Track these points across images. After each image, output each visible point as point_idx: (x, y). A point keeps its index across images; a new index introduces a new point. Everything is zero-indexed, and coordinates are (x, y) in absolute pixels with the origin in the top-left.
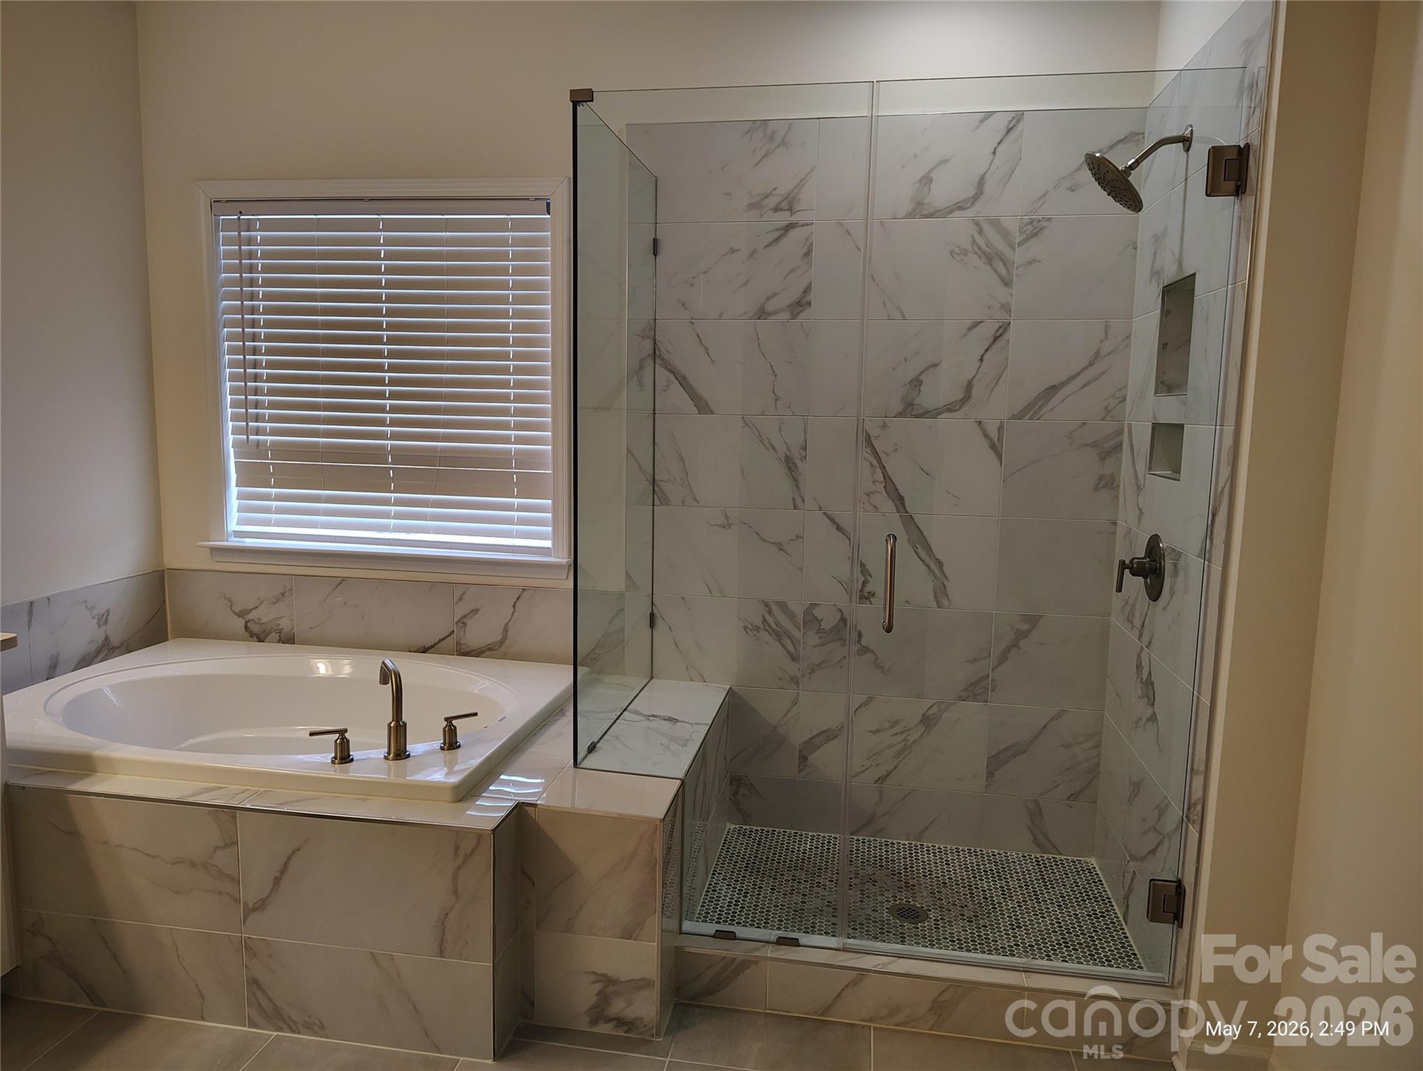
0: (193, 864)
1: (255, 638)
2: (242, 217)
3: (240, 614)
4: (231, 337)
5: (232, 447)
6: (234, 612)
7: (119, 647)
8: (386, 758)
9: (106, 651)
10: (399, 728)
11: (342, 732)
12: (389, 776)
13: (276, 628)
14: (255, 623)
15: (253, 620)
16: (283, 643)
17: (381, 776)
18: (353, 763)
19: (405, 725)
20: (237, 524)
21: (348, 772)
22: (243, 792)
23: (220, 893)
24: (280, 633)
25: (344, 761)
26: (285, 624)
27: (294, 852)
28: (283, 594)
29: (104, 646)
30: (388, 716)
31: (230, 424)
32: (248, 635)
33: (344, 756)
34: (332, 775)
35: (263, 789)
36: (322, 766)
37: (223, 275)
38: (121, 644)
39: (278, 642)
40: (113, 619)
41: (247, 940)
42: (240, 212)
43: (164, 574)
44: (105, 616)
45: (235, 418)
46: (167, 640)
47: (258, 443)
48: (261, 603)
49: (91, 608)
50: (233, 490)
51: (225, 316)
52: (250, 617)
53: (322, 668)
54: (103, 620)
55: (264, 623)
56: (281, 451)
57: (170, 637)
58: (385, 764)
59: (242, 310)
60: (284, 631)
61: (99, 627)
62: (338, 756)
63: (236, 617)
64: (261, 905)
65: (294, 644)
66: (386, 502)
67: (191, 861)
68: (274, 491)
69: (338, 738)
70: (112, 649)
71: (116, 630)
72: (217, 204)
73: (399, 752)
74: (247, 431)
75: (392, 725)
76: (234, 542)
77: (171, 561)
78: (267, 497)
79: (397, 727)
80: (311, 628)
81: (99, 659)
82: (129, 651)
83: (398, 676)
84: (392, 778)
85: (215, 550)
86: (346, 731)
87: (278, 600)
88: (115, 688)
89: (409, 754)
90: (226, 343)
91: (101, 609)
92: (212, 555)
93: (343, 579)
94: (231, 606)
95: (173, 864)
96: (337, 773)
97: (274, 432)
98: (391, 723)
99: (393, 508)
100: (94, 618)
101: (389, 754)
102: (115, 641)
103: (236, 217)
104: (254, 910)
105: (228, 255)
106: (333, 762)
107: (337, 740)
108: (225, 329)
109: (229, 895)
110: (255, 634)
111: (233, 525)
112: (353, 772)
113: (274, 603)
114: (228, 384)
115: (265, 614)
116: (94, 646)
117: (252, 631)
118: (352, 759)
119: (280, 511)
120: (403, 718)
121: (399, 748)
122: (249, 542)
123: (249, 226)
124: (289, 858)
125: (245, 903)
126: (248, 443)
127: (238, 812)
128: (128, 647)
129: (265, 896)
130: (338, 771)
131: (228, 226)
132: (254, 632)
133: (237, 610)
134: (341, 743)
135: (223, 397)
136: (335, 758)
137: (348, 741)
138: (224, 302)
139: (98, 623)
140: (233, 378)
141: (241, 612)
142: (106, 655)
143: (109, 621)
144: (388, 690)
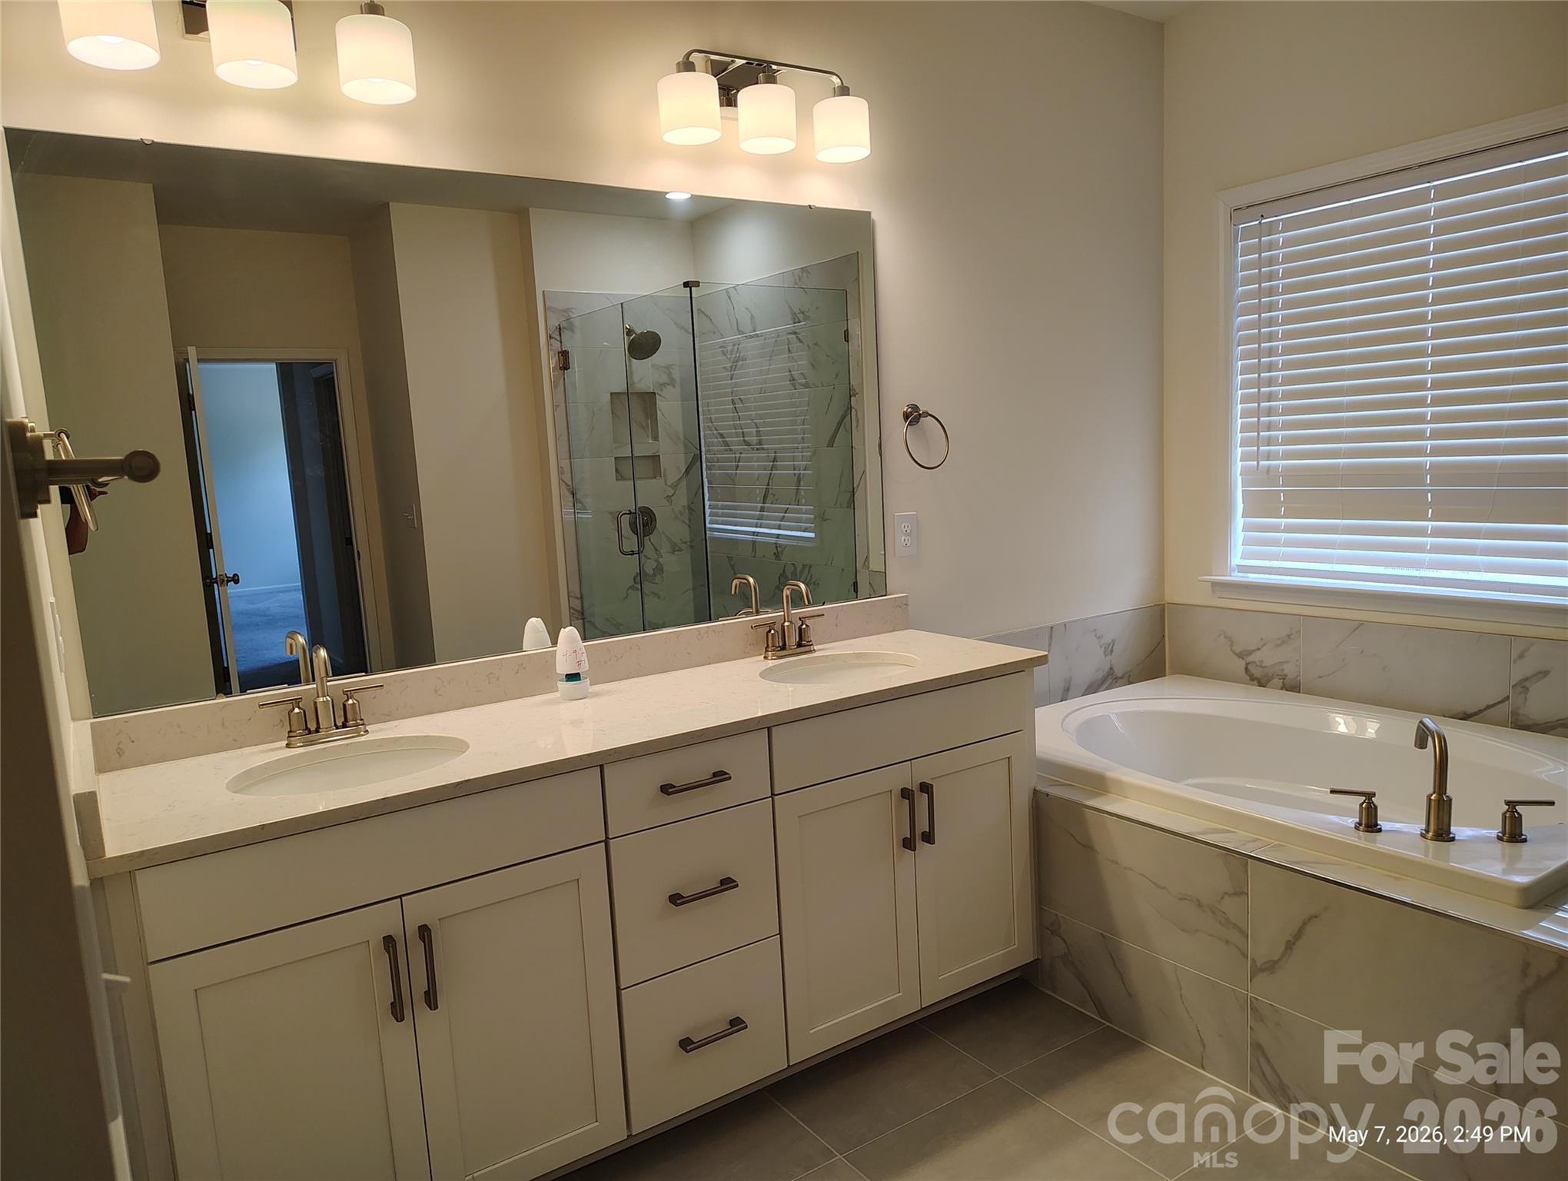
0: (1200, 905)
1: (1256, 682)
2: (1263, 221)
3: (1241, 655)
4: (1246, 355)
5: (1241, 475)
6: (1234, 652)
7: (1121, 678)
8: (1423, 836)
9: (1111, 680)
10: (1442, 802)
11: (1369, 796)
12: (1426, 855)
13: (1280, 674)
14: (1257, 666)
15: (1254, 662)
16: (1287, 690)
17: (1418, 855)
18: (1382, 833)
19: (1450, 800)
20: (1241, 558)
21: (1374, 842)
22: (1254, 841)
23: (1227, 942)
24: (1284, 679)
25: (1370, 829)
26: (1289, 670)
27: (1310, 919)
28: (1289, 636)
29: (1108, 676)
30: (1428, 786)
31: (1240, 450)
32: (1248, 678)
33: (1370, 823)
34: (1355, 841)
35: (1277, 842)
36: (1343, 829)
37: (1240, 289)
38: (1124, 675)
39: (1282, 689)
40: (1117, 649)
41: (1252, 999)
42: (1262, 216)
43: (1164, 609)
44: (1111, 646)
45: (1244, 443)
46: (1165, 676)
47: (1268, 469)
48: (1264, 645)
49: (1099, 637)
50: (1239, 521)
51: (1240, 333)
52: (1250, 659)
53: (1342, 724)
54: (1109, 649)
55: (1265, 667)
56: (1294, 476)
57: (1167, 673)
58: (1422, 842)
59: (1258, 324)
60: (1287, 678)
61: (1106, 656)
62: (1364, 823)
63: (1236, 657)
64: (1271, 967)
65: (1299, 692)
66: (1422, 532)
67: (1198, 900)
68: (1284, 521)
69: (1365, 802)
70: (1115, 679)
71: (1121, 662)
72: (1238, 212)
73: (1442, 833)
74: (1257, 456)
75: (1433, 798)
76: (1237, 577)
77: (1172, 595)
78: (1275, 529)
79: (1439, 801)
80: (1320, 677)
81: (1105, 687)
82: (1130, 683)
83: (1442, 740)
84: (1430, 859)
85: (1215, 585)
86: (1374, 795)
87: (1283, 642)
88: (1122, 716)
89: (1454, 837)
90: (1240, 363)
91: (1108, 639)
92: (1213, 592)
93: (1362, 623)
94: (1231, 646)
95: (1180, 899)
96: (1362, 840)
97: (1288, 456)
98: (1432, 795)
99: (1430, 539)
100: (1101, 647)
101: (1427, 831)
102: (1119, 672)
103: (1257, 222)
104: (1262, 970)
105: (1246, 266)
106: (1357, 828)
107: (1363, 803)
108: (1240, 348)
109: (1237, 947)
110: (1256, 678)
111: (1236, 560)
112: (1379, 843)
113: (1279, 646)
114: (1239, 406)
115: (1267, 657)
116: (1100, 675)
117: (1253, 675)
118: (1380, 829)
119: (1289, 543)
120: (1447, 792)
121: (1440, 827)
122: (1253, 578)
123: (1271, 229)
124: (1305, 924)
125: (1253, 961)
126: (1258, 469)
127: (1250, 860)
128: (1130, 678)
129: (1276, 959)
130: (1363, 838)
131: (1248, 234)
132: (1255, 675)
133: (1238, 650)
134: (1368, 808)
135: (1234, 421)
136: (1360, 824)
137: (1376, 807)
138: (1240, 318)
139: (1105, 652)
140: (1245, 399)
141: (1241, 652)
142: (1111, 683)
143: (1114, 651)
144: (1429, 753)
